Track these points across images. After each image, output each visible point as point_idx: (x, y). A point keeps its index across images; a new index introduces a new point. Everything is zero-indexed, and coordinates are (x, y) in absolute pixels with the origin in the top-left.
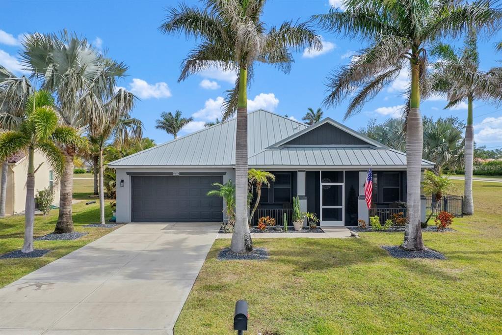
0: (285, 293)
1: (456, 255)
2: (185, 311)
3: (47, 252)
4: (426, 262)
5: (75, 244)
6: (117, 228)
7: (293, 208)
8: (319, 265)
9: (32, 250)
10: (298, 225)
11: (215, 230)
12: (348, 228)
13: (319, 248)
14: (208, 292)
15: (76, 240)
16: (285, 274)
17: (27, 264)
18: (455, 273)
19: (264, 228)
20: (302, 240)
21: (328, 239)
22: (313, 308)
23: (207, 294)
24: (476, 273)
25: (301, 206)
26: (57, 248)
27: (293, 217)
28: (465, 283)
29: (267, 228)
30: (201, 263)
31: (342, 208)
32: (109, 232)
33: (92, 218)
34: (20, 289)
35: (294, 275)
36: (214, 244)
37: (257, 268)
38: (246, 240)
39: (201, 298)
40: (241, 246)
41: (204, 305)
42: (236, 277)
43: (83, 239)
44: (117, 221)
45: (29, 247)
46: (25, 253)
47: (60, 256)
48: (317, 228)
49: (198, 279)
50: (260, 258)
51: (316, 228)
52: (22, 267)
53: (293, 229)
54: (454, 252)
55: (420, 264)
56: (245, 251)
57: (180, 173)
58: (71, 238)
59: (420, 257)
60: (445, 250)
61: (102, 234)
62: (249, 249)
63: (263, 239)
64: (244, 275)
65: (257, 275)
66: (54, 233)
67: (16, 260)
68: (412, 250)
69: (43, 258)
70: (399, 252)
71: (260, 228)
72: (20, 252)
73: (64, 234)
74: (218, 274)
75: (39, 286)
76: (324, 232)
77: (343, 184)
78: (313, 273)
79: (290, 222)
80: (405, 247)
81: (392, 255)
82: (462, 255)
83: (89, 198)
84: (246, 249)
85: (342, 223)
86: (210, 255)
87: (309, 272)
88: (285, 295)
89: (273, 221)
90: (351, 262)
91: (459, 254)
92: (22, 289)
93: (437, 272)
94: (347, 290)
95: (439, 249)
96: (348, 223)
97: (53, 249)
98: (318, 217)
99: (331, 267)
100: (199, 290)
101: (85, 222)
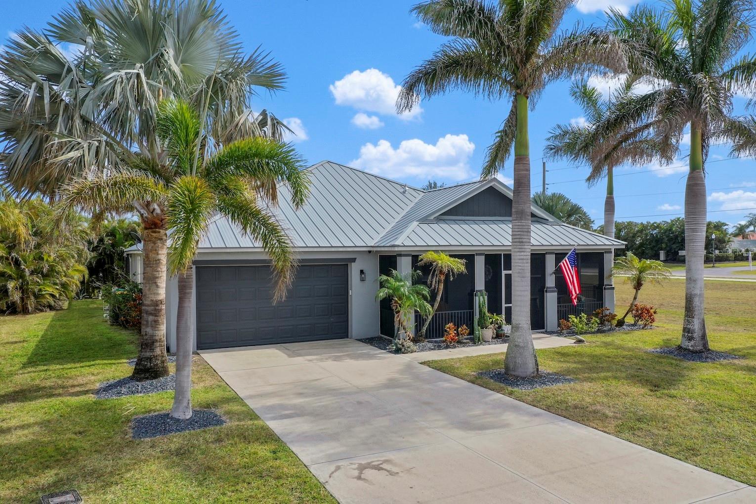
9: (190, 412)
40: (532, 367)
51: (504, 336)
56: (536, 372)
59: (718, 359)
71: (446, 342)
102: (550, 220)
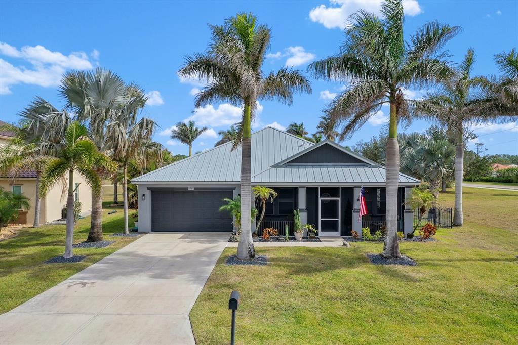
0: (276, 291)
1: (426, 262)
2: (198, 303)
3: (84, 258)
4: (399, 267)
5: (106, 252)
6: (140, 237)
7: (294, 220)
8: (308, 270)
9: (72, 256)
10: (299, 235)
11: (226, 239)
12: (343, 238)
13: (312, 255)
14: (216, 290)
15: (106, 248)
16: (279, 276)
17: (70, 268)
18: (418, 276)
19: (268, 237)
20: (299, 248)
21: (323, 248)
22: (296, 302)
23: (215, 291)
24: (435, 277)
25: (301, 218)
26: (92, 255)
27: (295, 228)
28: (422, 284)
29: (271, 238)
30: (212, 267)
31: (338, 220)
32: (133, 241)
33: (116, 227)
34: (70, 286)
35: (286, 277)
36: (224, 251)
37: (257, 272)
38: (249, 249)
39: (210, 293)
40: (245, 254)
41: (212, 299)
42: (239, 279)
43: (112, 247)
44: (139, 231)
45: (69, 254)
46: (67, 259)
47: (95, 261)
48: (316, 238)
49: (209, 280)
50: (261, 264)
51: (314, 238)
52: (67, 269)
53: (294, 239)
54: (425, 260)
55: (393, 269)
56: (248, 258)
57: (195, 188)
58: (101, 246)
59: (395, 263)
60: (419, 258)
61: (127, 243)
62: (252, 256)
63: (267, 247)
64: (246, 277)
65: (256, 277)
66: (87, 242)
67: (61, 264)
68: (389, 258)
69: (82, 262)
70: (379, 260)
71: (264, 238)
72: (62, 257)
73: (95, 242)
74: (224, 276)
75: (84, 284)
76: (320, 242)
77: (339, 199)
78: (302, 276)
79: (292, 232)
80: (384, 255)
81: (373, 262)
82: (431, 262)
83: (110, 207)
84: (250, 256)
85: (338, 233)
86: (220, 261)
87: (299, 275)
88: (276, 292)
89: (276, 232)
90: (335, 267)
91: (428, 261)
92: (72, 287)
93: (404, 276)
94: (325, 289)
95: (414, 257)
96: (343, 234)
97: (88, 255)
98: (317, 228)
99: (318, 271)
100: (209, 288)
101: (111, 232)
102: (372, 164)
